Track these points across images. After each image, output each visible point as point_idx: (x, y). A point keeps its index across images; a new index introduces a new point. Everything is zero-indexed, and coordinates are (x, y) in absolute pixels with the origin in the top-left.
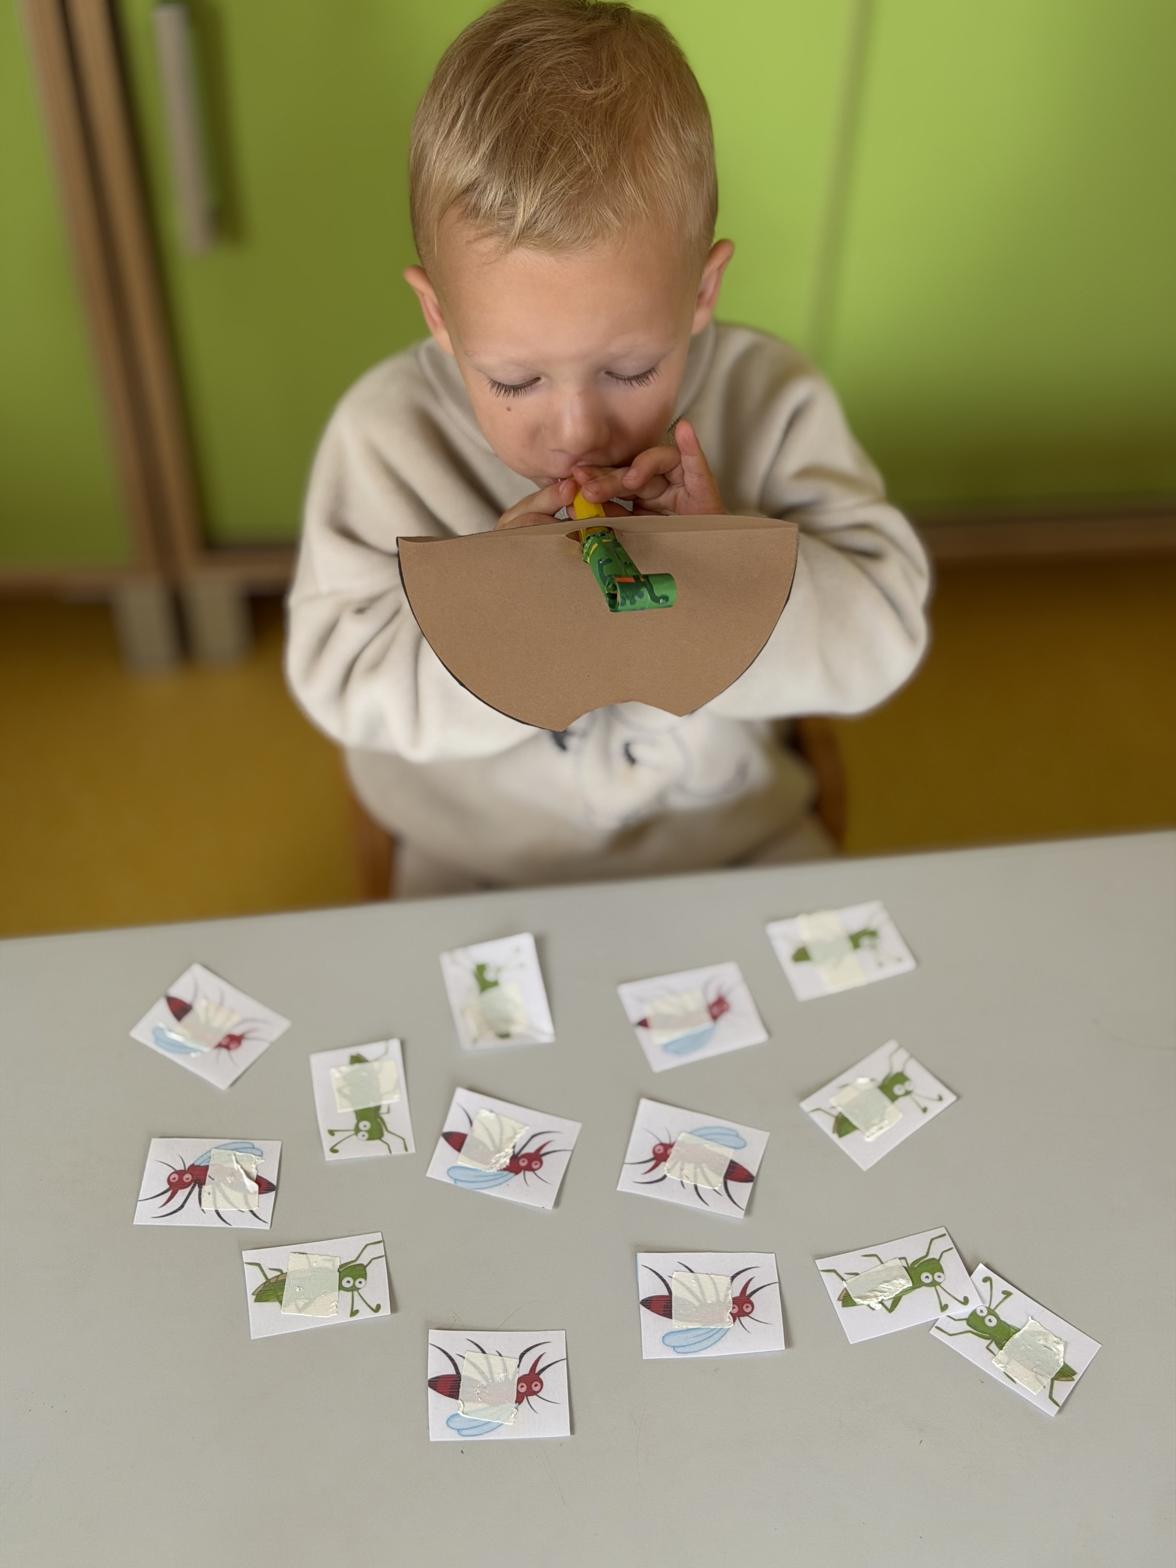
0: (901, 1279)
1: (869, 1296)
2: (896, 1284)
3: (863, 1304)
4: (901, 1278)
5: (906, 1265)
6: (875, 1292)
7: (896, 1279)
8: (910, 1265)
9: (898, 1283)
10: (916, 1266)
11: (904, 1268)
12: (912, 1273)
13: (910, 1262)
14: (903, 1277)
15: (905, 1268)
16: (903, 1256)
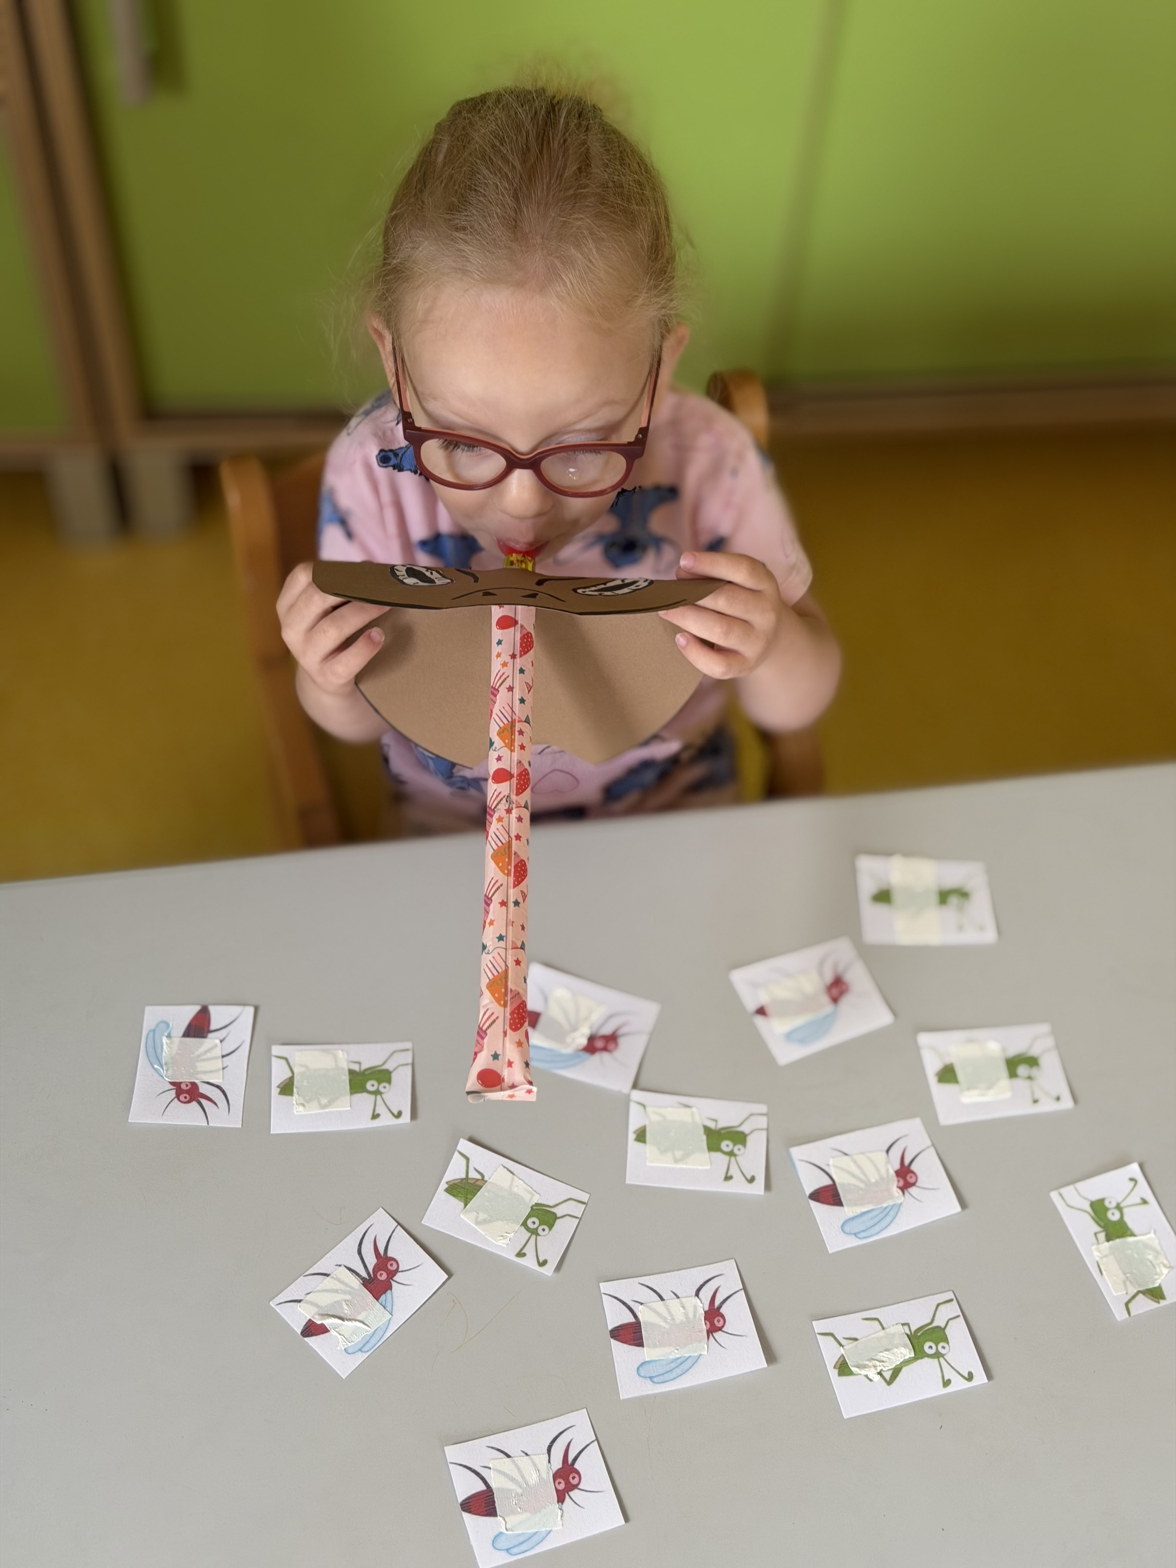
0: (902, 1348)
1: (867, 1365)
2: (897, 1353)
3: (860, 1374)
4: (902, 1346)
5: (908, 1332)
6: (873, 1362)
7: (897, 1348)
8: (913, 1331)
9: (899, 1352)
10: (919, 1334)
11: (906, 1336)
12: (915, 1342)
13: (913, 1329)
14: (905, 1346)
15: (908, 1335)
16: (907, 1322)
